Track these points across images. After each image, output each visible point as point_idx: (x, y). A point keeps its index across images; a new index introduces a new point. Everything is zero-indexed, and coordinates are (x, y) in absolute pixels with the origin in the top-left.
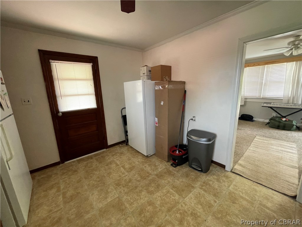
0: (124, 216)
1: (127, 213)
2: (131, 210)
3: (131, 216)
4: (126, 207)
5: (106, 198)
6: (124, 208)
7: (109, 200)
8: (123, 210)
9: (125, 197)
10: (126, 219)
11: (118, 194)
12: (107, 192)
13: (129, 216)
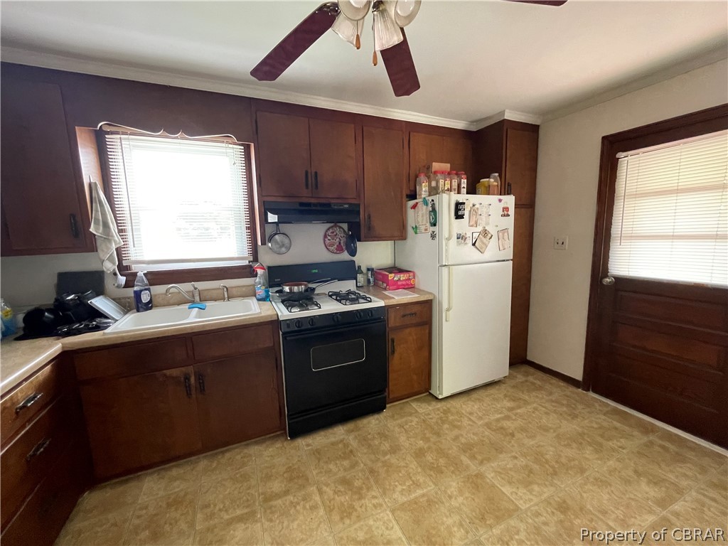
0: (468, 521)
1: (477, 529)
2: (485, 539)
3: (468, 538)
4: (491, 527)
5: (510, 483)
6: (488, 522)
7: (507, 490)
8: (483, 519)
9: (522, 526)
10: (461, 525)
11: (529, 508)
12: (527, 484)
13: (467, 532)
